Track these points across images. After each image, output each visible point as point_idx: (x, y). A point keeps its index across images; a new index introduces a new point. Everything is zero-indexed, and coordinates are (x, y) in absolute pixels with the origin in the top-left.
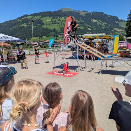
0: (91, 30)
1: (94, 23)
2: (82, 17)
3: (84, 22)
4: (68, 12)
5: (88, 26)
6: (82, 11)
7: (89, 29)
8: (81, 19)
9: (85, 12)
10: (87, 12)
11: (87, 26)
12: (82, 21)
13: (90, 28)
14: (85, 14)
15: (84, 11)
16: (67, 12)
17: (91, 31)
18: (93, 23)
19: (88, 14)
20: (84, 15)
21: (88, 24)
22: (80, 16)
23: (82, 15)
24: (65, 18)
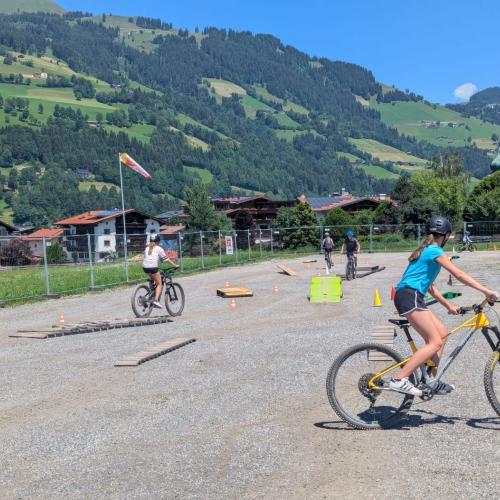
0: (205, 147)
1: (219, 102)
2: (131, 56)
3: (153, 96)
4: (25, 17)
5: (184, 119)
6: (131, 20)
7: (194, 142)
8: (125, 75)
9: (155, 24)
10: (169, 27)
11: (176, 124)
12: (134, 85)
13: (197, 134)
14: (155, 41)
16: (14, 19)
17: (210, 155)
18: (214, 99)
19: (172, 39)
20: (150, 49)
21: (179, 108)
22: (116, 50)
23: (128, 42)
24: (7, 62)
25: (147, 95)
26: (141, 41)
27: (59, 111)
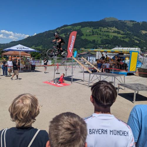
0: (138, 42)
1: (143, 34)
2: (128, 27)
3: (131, 33)
4: (112, 21)
5: (135, 37)
6: (129, 21)
7: (136, 41)
8: (126, 30)
9: (133, 21)
10: (136, 22)
11: (134, 38)
12: (128, 32)
13: (137, 40)
14: (133, 24)
15: (131, 21)
16: (110, 22)
17: (139, 44)
18: (142, 34)
19: (136, 24)
20: (131, 26)
21: (135, 35)
22: (126, 26)
23: (128, 25)
24: (108, 29)
25: (129, 34)
26: (130, 24)
27: (114, 36)
